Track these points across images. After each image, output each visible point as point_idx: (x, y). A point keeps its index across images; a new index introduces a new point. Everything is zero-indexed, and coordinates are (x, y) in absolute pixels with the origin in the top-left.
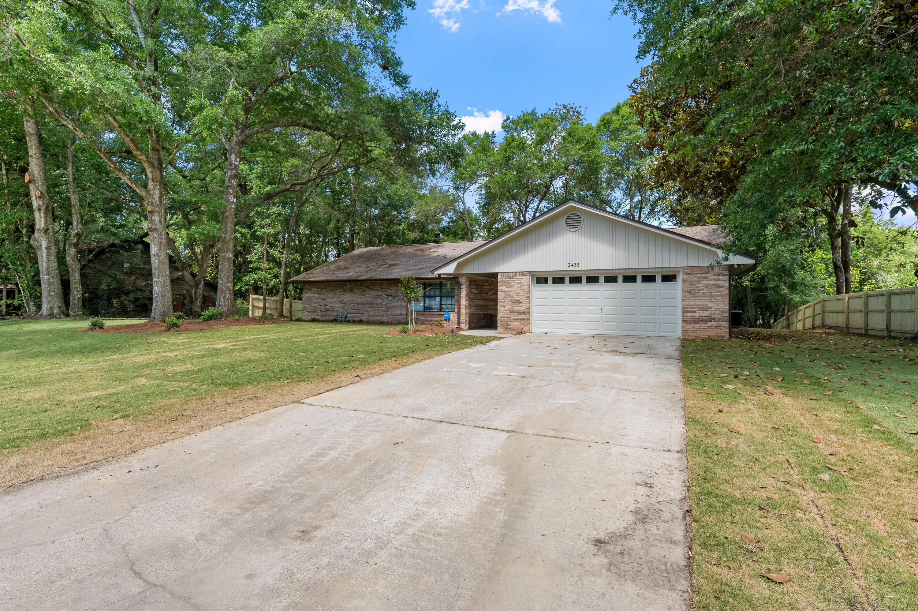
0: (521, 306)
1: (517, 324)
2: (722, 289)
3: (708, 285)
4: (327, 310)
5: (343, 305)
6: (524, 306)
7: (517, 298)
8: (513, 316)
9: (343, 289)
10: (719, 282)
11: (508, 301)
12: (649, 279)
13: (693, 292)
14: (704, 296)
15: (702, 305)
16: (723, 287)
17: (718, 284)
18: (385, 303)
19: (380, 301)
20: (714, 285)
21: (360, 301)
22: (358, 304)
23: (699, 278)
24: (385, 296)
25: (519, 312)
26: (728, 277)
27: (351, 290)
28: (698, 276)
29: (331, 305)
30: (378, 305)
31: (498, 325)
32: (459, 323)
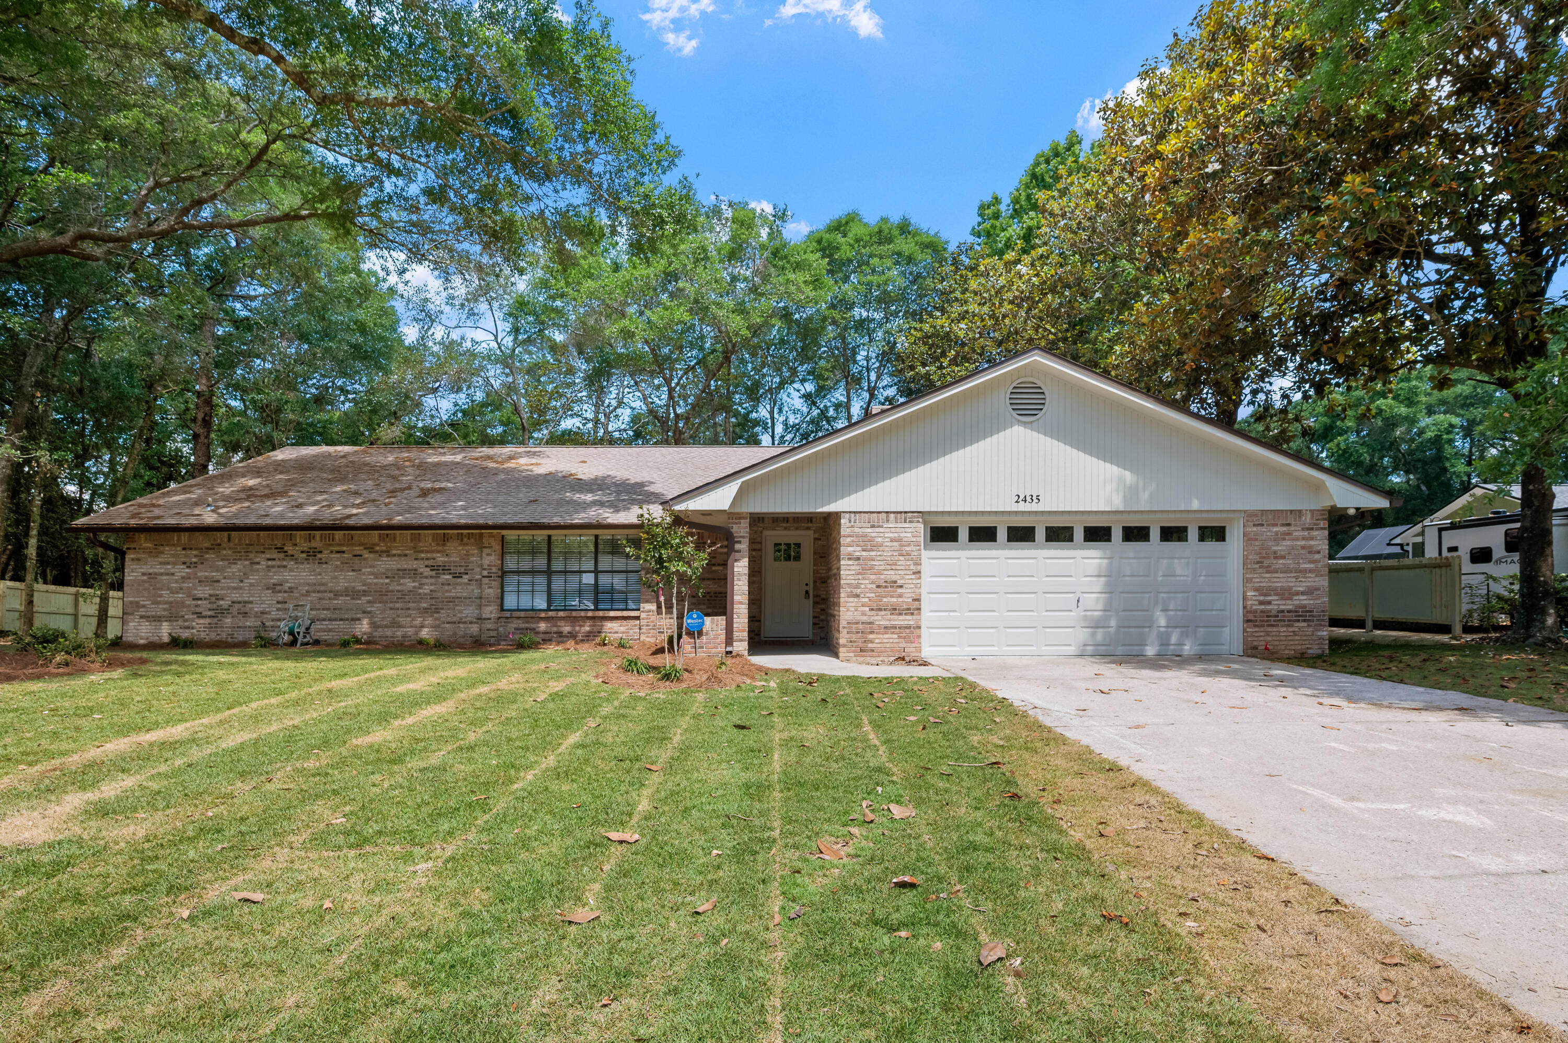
0: (900, 596)
1: (890, 638)
2: (1317, 556)
3: (1293, 548)
4: (219, 613)
5: (280, 596)
6: (907, 595)
7: (890, 575)
8: (882, 619)
9: (280, 549)
10: (1312, 543)
11: (866, 584)
12: (1172, 534)
13: (1266, 562)
14: (1287, 571)
15: (1282, 588)
16: (1319, 552)
17: (1311, 547)
18: (426, 589)
19: (409, 584)
20: (1303, 547)
21: (342, 584)
22: (337, 595)
23: (1276, 533)
24: (427, 572)
25: (894, 610)
26: (1326, 533)
27: (312, 554)
28: (1275, 529)
29: (236, 596)
30: (403, 596)
31: (842, 641)
32: (729, 640)
